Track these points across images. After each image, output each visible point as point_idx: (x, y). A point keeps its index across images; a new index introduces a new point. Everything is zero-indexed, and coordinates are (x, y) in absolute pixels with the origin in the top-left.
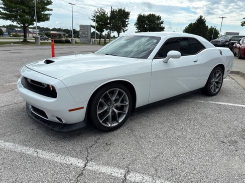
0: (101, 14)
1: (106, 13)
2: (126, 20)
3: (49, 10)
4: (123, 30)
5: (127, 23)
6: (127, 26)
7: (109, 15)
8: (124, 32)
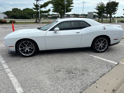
0: (101, 6)
1: (104, 5)
2: (116, 8)
3: (72, 6)
4: (114, 13)
5: (116, 9)
6: (116, 11)
7: (105, 6)
8: (114, 14)
